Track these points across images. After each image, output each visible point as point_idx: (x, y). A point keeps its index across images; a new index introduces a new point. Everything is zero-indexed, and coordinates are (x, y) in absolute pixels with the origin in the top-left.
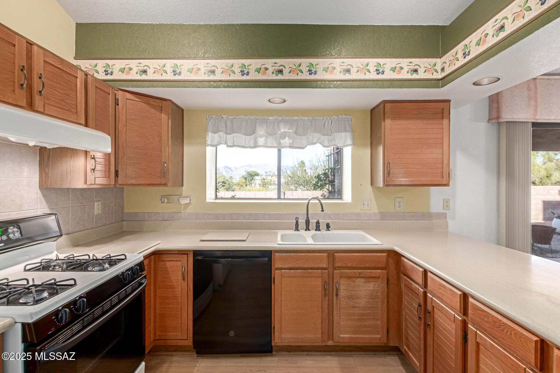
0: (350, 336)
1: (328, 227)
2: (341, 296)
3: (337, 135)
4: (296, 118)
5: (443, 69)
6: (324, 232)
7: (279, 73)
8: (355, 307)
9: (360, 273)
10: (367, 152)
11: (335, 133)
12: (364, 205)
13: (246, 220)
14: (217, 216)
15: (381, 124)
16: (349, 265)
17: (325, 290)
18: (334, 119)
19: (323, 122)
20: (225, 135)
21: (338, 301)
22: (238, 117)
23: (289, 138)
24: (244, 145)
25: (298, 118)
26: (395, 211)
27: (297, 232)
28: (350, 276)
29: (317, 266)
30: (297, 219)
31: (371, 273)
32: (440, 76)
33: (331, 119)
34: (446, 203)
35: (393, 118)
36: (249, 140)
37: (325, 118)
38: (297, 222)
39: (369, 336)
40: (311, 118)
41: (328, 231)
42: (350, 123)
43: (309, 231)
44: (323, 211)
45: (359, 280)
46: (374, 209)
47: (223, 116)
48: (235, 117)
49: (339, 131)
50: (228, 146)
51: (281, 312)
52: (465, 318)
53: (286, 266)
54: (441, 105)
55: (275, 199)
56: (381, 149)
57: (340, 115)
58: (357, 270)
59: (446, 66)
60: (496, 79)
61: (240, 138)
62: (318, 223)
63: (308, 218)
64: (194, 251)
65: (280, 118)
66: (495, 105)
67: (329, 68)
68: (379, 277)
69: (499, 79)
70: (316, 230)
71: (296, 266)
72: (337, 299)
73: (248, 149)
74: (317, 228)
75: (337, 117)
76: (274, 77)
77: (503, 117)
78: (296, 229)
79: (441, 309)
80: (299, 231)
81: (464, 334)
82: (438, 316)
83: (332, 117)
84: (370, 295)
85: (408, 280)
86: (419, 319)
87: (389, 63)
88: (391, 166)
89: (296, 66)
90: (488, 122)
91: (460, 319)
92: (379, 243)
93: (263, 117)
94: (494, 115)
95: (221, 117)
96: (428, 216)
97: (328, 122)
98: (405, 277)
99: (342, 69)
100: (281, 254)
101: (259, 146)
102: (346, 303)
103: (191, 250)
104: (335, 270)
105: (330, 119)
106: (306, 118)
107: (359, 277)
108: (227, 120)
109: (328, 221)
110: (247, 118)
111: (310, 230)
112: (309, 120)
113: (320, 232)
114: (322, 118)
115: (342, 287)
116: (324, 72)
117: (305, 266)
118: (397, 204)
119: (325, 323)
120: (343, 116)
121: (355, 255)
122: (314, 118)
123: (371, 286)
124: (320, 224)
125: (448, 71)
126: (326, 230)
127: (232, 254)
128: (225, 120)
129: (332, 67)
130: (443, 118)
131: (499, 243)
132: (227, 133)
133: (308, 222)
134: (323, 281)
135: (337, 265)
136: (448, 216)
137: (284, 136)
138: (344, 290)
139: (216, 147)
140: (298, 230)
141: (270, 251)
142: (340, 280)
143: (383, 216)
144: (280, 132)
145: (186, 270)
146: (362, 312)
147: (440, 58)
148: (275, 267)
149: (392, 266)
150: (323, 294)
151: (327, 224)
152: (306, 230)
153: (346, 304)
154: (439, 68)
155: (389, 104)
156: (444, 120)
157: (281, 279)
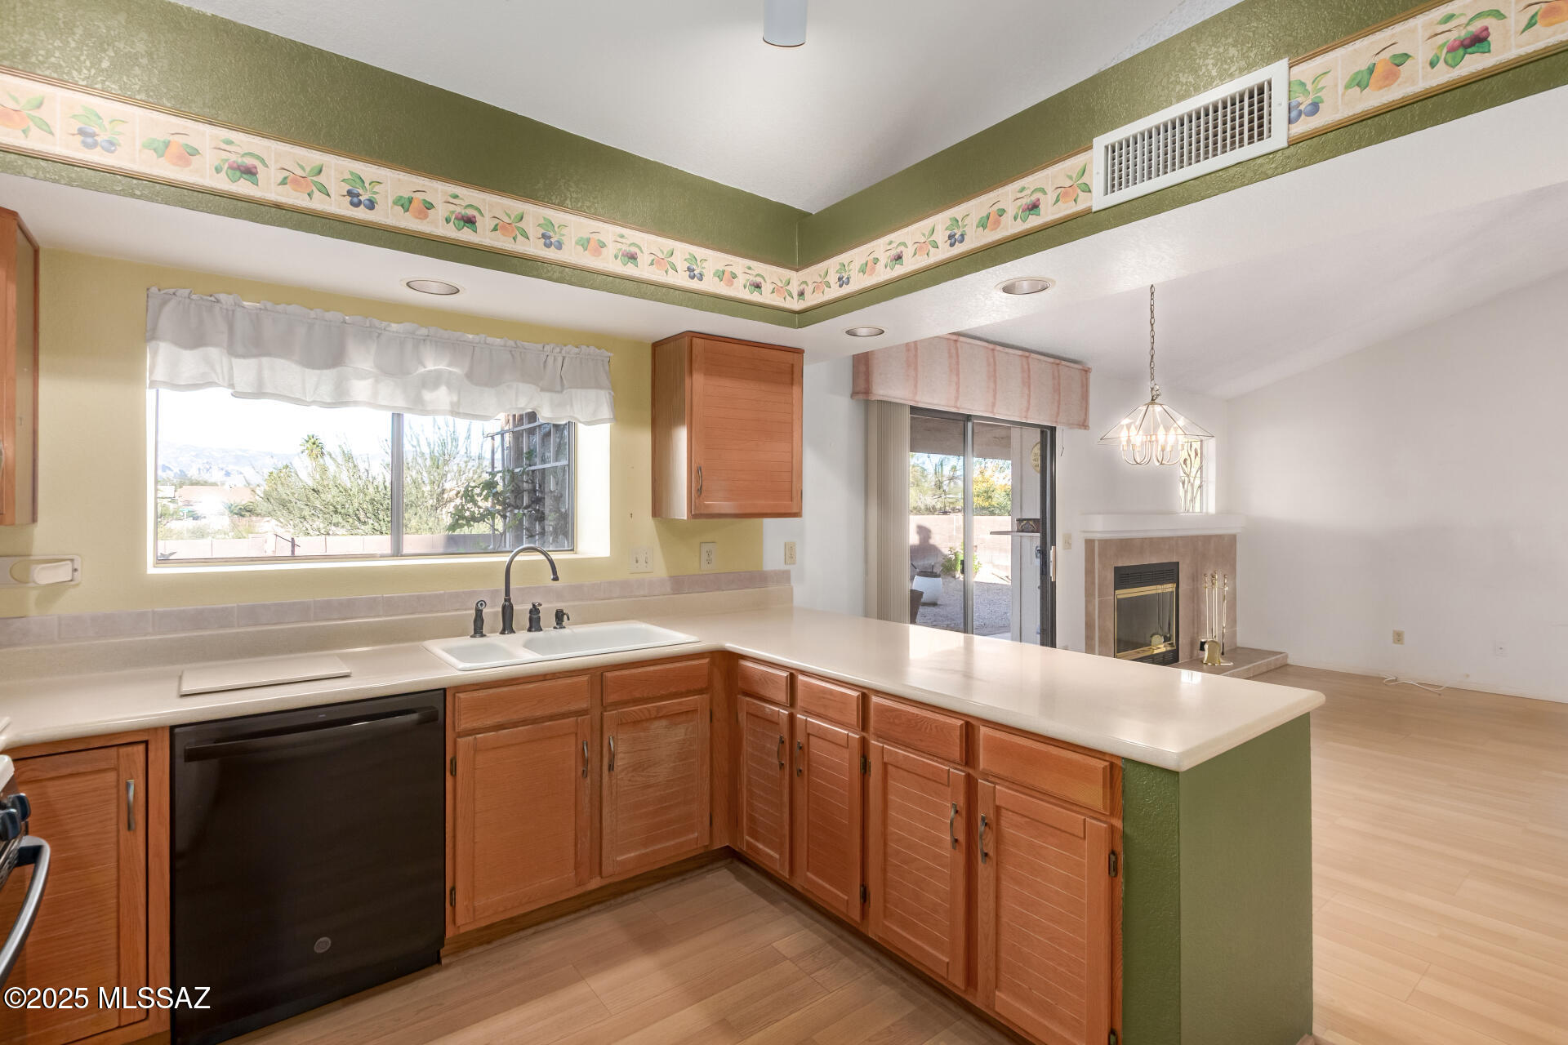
0: (638, 853)
1: (560, 616)
2: (619, 769)
3: (579, 394)
4: (471, 336)
5: (801, 294)
6: (549, 632)
7: (464, 225)
8: (649, 786)
9: (659, 709)
10: (645, 438)
11: (571, 388)
12: (637, 562)
13: (308, 621)
14: (198, 619)
15: (683, 380)
16: (637, 695)
17: (585, 762)
18: (569, 353)
19: (543, 357)
20: (225, 360)
21: (614, 781)
22: (280, 308)
23: (448, 388)
24: (298, 396)
25: (477, 338)
26: (701, 573)
27: (478, 641)
28: (639, 719)
29: (565, 709)
30: (481, 604)
31: (680, 703)
32: (797, 305)
33: (563, 352)
34: (790, 553)
35: (708, 373)
36: (321, 381)
37: (547, 348)
38: (479, 613)
39: (678, 841)
40: (511, 343)
41: (561, 628)
42: (607, 368)
43: (512, 635)
44: (556, 579)
45: (656, 724)
46: (659, 568)
47: (222, 297)
48: (269, 305)
49: (584, 385)
50: (236, 395)
51: (474, 843)
52: (864, 734)
53: (489, 722)
54: (789, 356)
55: (383, 556)
56: (681, 436)
57: (585, 347)
58: (653, 703)
59: (808, 290)
60: (879, 332)
61: (285, 371)
62: (535, 611)
63: (508, 599)
64: (172, 728)
65: (424, 331)
66: (862, 368)
67: (592, 242)
68: (695, 711)
69: (883, 332)
70: (530, 630)
71: (515, 717)
72: (610, 776)
73: (314, 408)
74: (534, 624)
75: (577, 350)
76: (451, 232)
77: (874, 392)
78: (475, 633)
79: (823, 736)
80: (485, 636)
81: (863, 760)
82: (817, 748)
83: (565, 348)
84: (679, 753)
85: (755, 701)
86: (780, 768)
87: (713, 260)
88: (704, 474)
89: (510, 218)
90: (851, 397)
91: (858, 737)
92: (693, 639)
93: (368, 321)
94: (862, 386)
95: (212, 299)
96: (757, 578)
97: (555, 360)
98: (748, 699)
99: (620, 250)
100: (476, 694)
101: (356, 403)
102: (630, 780)
103: (163, 728)
104: (606, 711)
105: (560, 352)
106: (498, 341)
107: (657, 718)
108: (233, 311)
109: (559, 605)
110: (312, 314)
111: (514, 632)
112: (505, 346)
113: (541, 632)
114: (540, 346)
115: (621, 748)
116: (580, 248)
117: (538, 714)
118: (704, 556)
119: (584, 839)
120: (592, 348)
121: (649, 672)
122: (519, 344)
123: (680, 733)
124: (540, 615)
125: (811, 300)
126: (555, 628)
127: (323, 716)
128: (227, 310)
129: (598, 240)
130: (792, 384)
131: (866, 615)
132: (232, 352)
133: (508, 612)
134: (580, 742)
135: (611, 698)
136: (793, 574)
137: (433, 381)
138: (625, 753)
139: (158, 391)
140: (483, 636)
141: (442, 691)
142: (617, 733)
143: (679, 583)
144: (422, 370)
145: (142, 795)
146: (662, 793)
147: (797, 270)
148: (457, 731)
149: (718, 684)
150: (580, 773)
151: (557, 611)
152: (503, 633)
153: (630, 783)
154: (794, 288)
155: (700, 340)
156: (794, 387)
157: (474, 754)
